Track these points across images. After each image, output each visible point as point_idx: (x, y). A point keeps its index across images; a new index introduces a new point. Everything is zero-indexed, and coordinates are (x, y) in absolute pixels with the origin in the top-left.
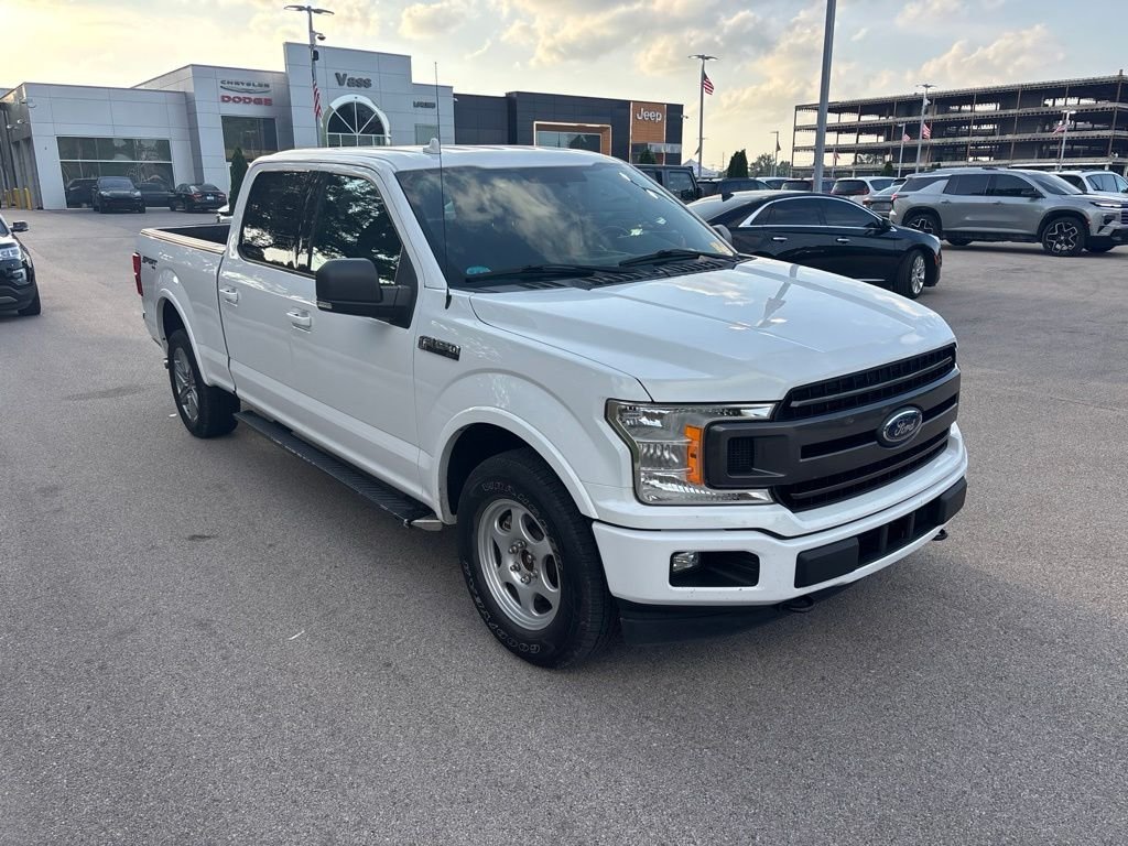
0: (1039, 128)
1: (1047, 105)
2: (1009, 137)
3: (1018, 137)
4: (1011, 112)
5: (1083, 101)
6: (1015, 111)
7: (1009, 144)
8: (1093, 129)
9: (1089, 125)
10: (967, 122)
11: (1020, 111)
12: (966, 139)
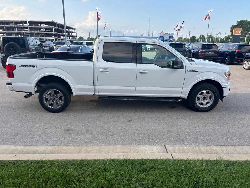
0: (39, 30)
1: (39, 26)
2: (33, 32)
3: (35, 32)
4: (32, 26)
5: (46, 25)
6: (33, 26)
7: (33, 33)
8: (49, 31)
9: (48, 31)
10: (23, 28)
11: (34, 26)
12: (23, 32)
